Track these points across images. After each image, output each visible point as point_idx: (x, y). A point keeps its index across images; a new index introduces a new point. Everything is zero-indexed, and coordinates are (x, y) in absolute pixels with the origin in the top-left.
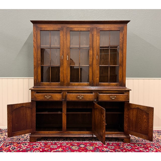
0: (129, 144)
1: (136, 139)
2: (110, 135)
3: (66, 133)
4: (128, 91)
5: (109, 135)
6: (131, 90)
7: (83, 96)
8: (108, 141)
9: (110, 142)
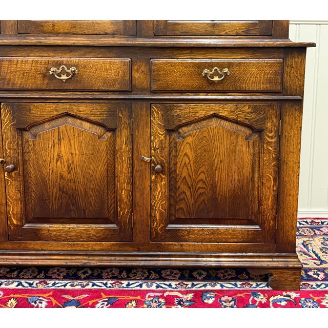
0: (294, 295)
1: (324, 266)
2: (211, 256)
3: (10, 246)
4: (301, 49)
5: (203, 257)
6: (313, 45)
7: (76, 66)
8: (204, 280)
9: (209, 288)
